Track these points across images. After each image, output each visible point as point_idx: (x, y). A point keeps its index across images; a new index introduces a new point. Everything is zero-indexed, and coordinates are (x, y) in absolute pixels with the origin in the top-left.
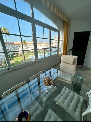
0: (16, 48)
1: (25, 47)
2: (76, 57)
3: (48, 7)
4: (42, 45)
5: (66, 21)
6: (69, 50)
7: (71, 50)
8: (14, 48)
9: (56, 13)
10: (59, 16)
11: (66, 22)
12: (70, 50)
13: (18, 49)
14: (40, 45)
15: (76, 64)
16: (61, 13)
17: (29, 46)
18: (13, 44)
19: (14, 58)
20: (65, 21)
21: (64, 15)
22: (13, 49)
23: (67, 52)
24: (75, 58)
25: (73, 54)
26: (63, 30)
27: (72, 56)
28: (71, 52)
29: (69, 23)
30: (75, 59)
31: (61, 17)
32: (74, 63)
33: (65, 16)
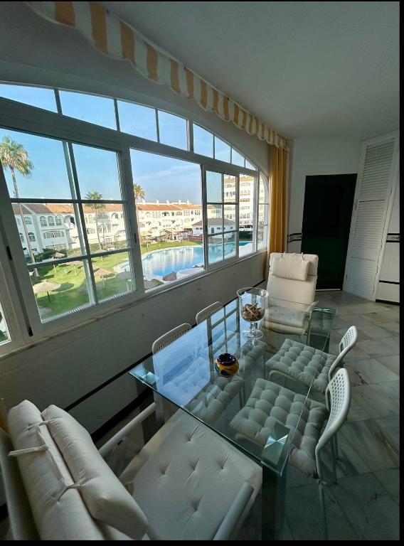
0: (56, 227)
1: (99, 224)
2: (313, 258)
3: (231, 121)
4: (170, 212)
5: (279, 144)
6: (292, 238)
7: (299, 237)
8: (49, 228)
9: (250, 131)
10: (258, 135)
11: (277, 146)
12: (295, 237)
13: (68, 230)
14: (165, 214)
15: (315, 278)
16: (263, 126)
17: (117, 217)
18: (43, 212)
19: (50, 273)
20: (274, 145)
21: (271, 131)
22: (41, 233)
23: (286, 244)
24: (311, 260)
25: (305, 250)
26: (269, 172)
27: (301, 256)
28: (300, 242)
29: (288, 150)
30: (310, 264)
31: (263, 138)
32: (308, 277)
33: (274, 132)
